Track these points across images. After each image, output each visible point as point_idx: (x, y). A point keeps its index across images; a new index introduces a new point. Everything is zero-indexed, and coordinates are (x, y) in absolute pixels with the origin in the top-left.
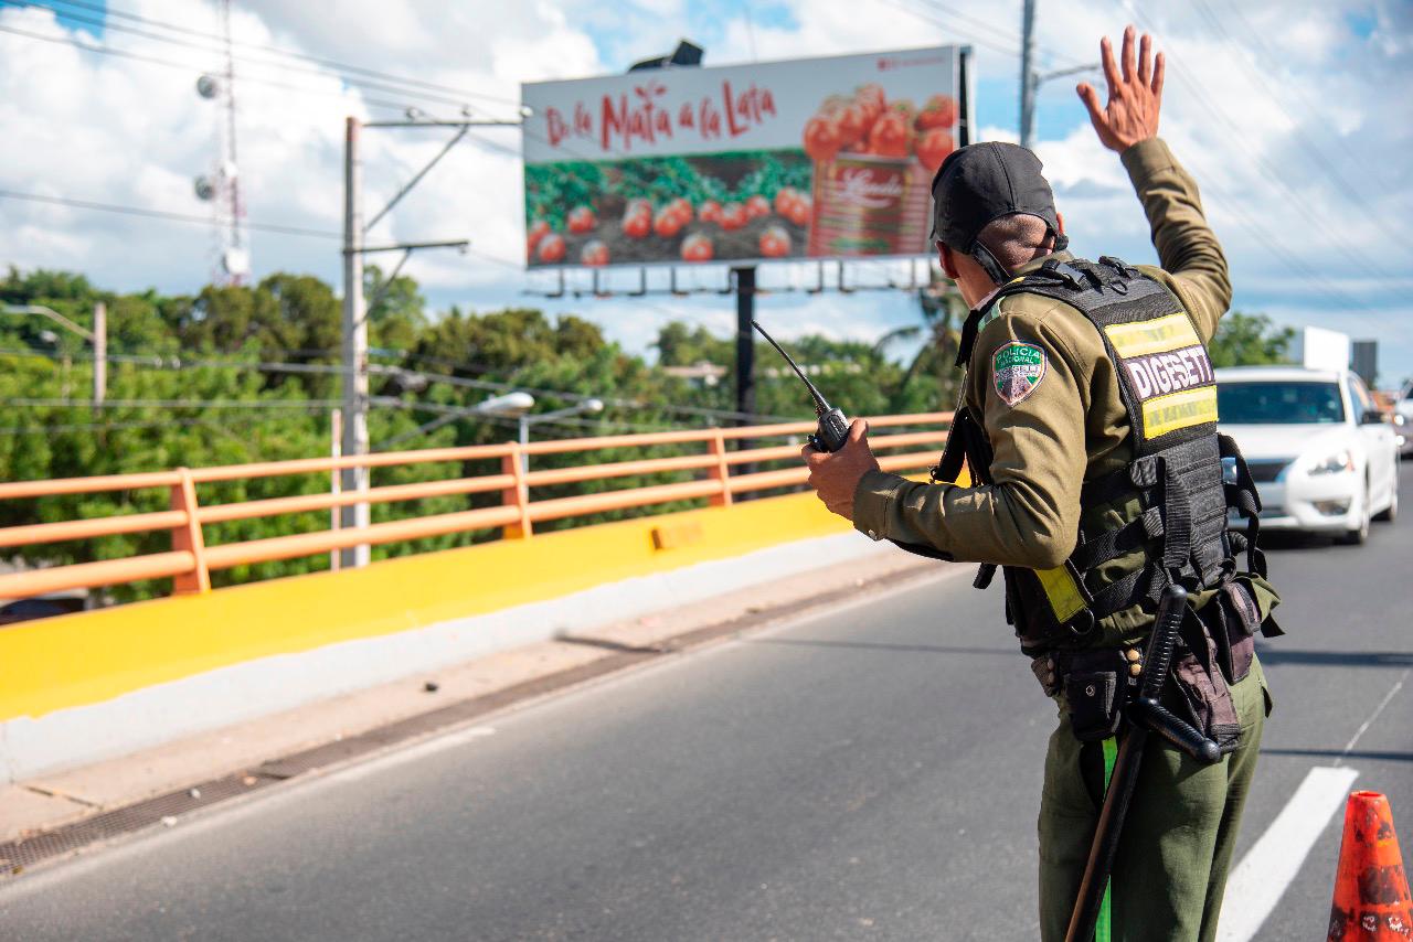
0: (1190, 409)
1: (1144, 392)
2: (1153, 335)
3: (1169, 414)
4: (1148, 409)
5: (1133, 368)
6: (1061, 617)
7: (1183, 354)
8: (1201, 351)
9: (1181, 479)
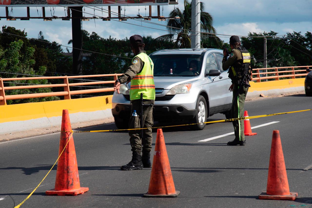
0: (247, 61)
1: (244, 59)
2: (246, 54)
3: (246, 61)
4: (244, 60)
5: (244, 57)
6: (234, 76)
7: (248, 56)
8: (250, 56)
9: (246, 66)
